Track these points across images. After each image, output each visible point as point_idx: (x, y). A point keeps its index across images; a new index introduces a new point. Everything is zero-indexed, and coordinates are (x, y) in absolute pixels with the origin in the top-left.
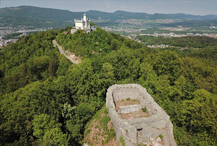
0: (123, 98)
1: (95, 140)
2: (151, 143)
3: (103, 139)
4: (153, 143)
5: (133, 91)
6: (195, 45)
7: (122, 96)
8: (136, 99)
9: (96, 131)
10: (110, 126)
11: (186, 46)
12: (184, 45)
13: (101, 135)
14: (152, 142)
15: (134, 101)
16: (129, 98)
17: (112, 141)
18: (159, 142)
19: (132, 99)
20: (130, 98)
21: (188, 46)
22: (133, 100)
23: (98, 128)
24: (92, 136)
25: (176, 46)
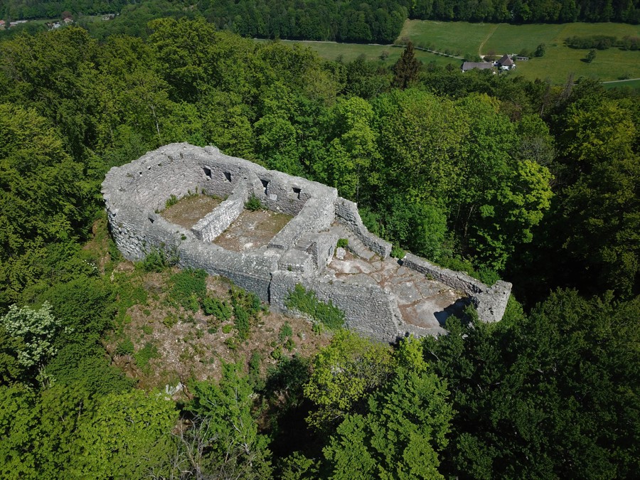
0: (155, 205)
1: (197, 358)
2: (335, 269)
3: (224, 337)
4: (339, 267)
5: (177, 171)
6: (88, 8)
7: (151, 199)
8: (194, 191)
9: (176, 333)
10: (220, 291)
11: (62, 14)
12: (55, 13)
13: (205, 332)
14: (334, 266)
15: (189, 198)
16: (172, 196)
17: (262, 321)
18: (344, 257)
19: (182, 195)
20: (176, 194)
21: (68, 12)
22: (185, 196)
23: (180, 323)
24: (172, 354)
25: (31, 19)
